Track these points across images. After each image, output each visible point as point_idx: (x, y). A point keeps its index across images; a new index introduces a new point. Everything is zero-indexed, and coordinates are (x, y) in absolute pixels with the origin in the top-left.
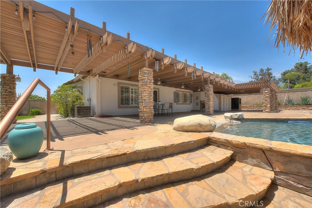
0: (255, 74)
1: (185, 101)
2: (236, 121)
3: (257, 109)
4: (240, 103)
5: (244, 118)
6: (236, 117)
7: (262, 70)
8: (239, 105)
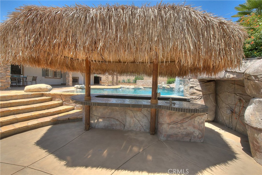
1: (55, 76)
3: (110, 84)
4: (101, 80)
6: (79, 87)
8: (100, 81)
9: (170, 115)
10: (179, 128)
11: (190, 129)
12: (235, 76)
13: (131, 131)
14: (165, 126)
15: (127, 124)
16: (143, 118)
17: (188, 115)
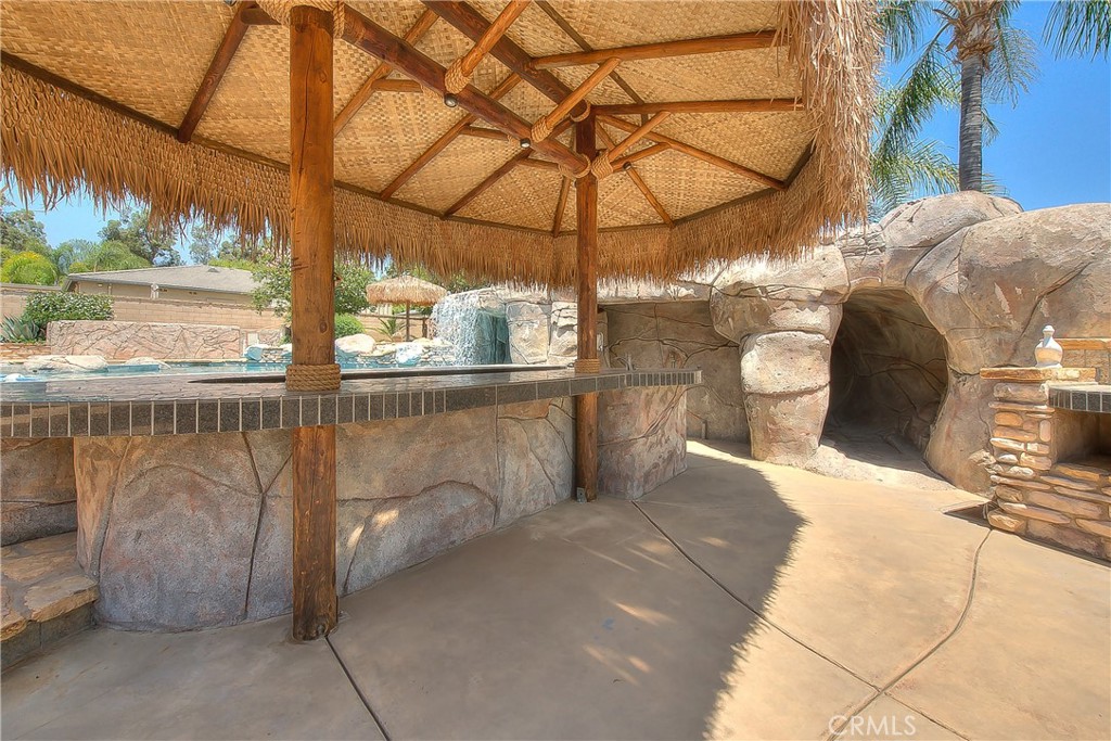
9: (648, 403)
10: (660, 442)
11: (673, 437)
12: (691, 292)
14: (638, 448)
15: (508, 493)
16: (554, 443)
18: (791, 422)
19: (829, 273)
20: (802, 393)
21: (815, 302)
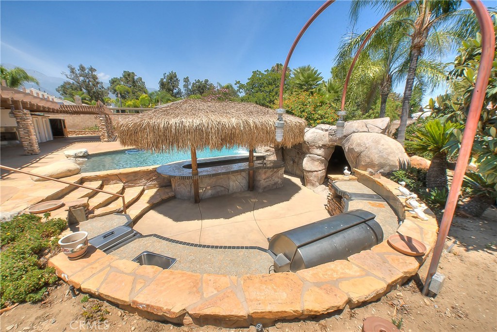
0: (72, 71)
2: (82, 159)
3: (91, 135)
4: (65, 127)
5: (89, 155)
7: (82, 68)
8: (64, 129)
9: (265, 173)
10: (271, 181)
11: (276, 180)
13: (235, 193)
14: (262, 182)
15: (231, 188)
16: (243, 180)
17: (275, 170)
18: (311, 178)
19: (324, 140)
20: (314, 171)
21: (320, 147)
